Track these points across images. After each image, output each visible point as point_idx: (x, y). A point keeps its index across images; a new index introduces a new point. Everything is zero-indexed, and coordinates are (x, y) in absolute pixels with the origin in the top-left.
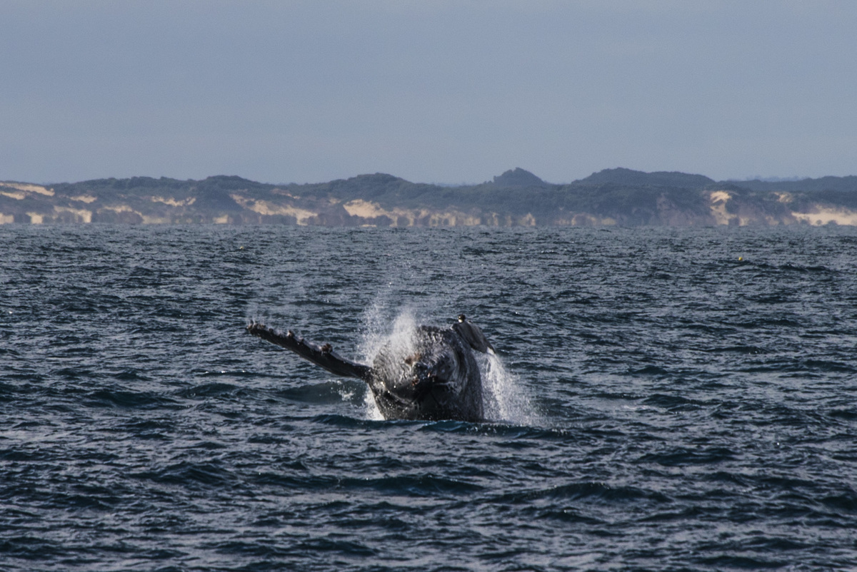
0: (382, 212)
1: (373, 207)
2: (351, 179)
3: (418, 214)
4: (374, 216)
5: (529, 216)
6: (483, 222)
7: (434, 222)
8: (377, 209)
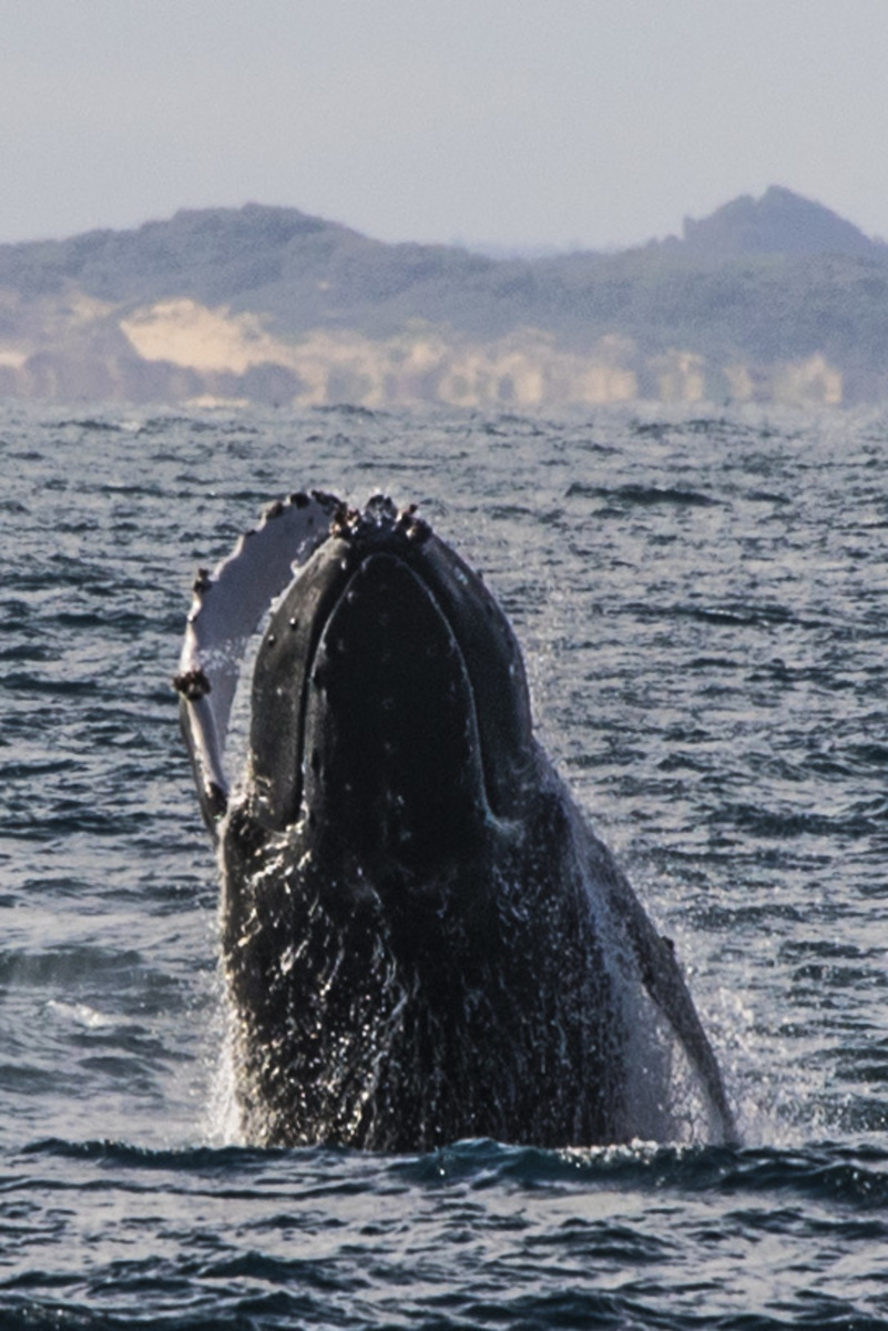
0: (270, 351)
1: (232, 330)
2: (149, 227)
3: (398, 357)
4: (238, 365)
5: (816, 366)
6: (647, 389)
7: (461, 387)
8: (251, 336)
